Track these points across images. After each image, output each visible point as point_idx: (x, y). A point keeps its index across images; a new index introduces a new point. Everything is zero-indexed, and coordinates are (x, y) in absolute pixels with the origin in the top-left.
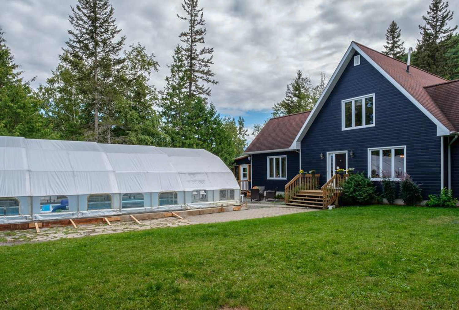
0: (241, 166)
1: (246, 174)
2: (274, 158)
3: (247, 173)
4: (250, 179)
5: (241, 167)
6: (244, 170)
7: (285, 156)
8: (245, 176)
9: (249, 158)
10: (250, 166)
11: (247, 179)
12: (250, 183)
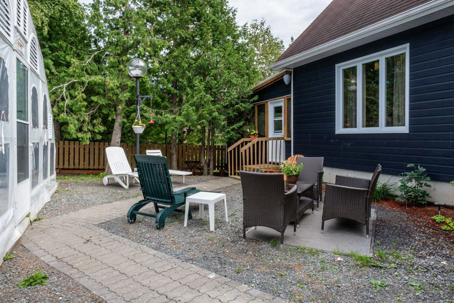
0: (269, 103)
1: (281, 121)
2: (359, 63)
3: (283, 118)
4: (289, 136)
5: (271, 107)
6: (278, 110)
7: (405, 49)
8: (278, 126)
9: (286, 78)
10: (289, 100)
11: (282, 134)
12: (288, 143)
